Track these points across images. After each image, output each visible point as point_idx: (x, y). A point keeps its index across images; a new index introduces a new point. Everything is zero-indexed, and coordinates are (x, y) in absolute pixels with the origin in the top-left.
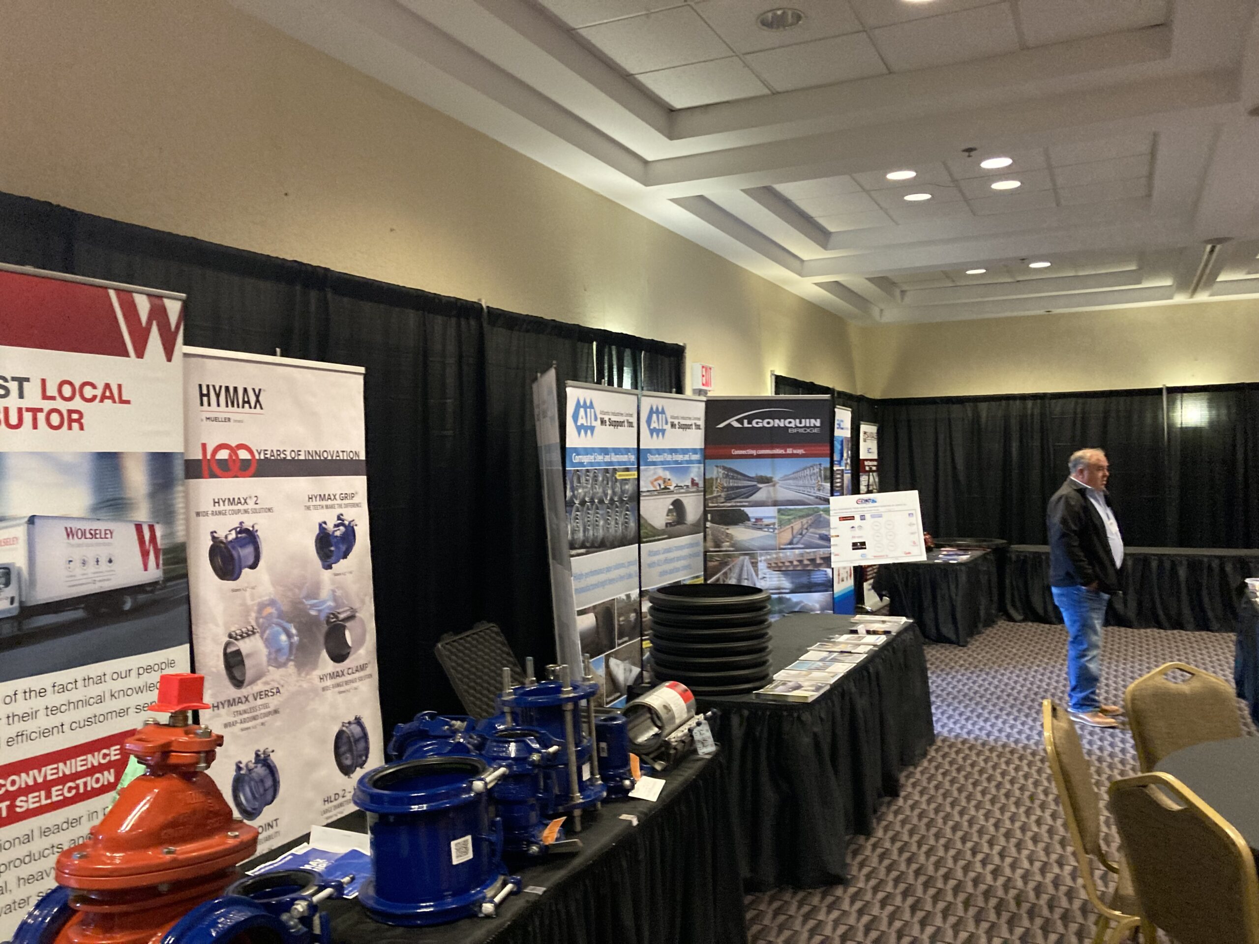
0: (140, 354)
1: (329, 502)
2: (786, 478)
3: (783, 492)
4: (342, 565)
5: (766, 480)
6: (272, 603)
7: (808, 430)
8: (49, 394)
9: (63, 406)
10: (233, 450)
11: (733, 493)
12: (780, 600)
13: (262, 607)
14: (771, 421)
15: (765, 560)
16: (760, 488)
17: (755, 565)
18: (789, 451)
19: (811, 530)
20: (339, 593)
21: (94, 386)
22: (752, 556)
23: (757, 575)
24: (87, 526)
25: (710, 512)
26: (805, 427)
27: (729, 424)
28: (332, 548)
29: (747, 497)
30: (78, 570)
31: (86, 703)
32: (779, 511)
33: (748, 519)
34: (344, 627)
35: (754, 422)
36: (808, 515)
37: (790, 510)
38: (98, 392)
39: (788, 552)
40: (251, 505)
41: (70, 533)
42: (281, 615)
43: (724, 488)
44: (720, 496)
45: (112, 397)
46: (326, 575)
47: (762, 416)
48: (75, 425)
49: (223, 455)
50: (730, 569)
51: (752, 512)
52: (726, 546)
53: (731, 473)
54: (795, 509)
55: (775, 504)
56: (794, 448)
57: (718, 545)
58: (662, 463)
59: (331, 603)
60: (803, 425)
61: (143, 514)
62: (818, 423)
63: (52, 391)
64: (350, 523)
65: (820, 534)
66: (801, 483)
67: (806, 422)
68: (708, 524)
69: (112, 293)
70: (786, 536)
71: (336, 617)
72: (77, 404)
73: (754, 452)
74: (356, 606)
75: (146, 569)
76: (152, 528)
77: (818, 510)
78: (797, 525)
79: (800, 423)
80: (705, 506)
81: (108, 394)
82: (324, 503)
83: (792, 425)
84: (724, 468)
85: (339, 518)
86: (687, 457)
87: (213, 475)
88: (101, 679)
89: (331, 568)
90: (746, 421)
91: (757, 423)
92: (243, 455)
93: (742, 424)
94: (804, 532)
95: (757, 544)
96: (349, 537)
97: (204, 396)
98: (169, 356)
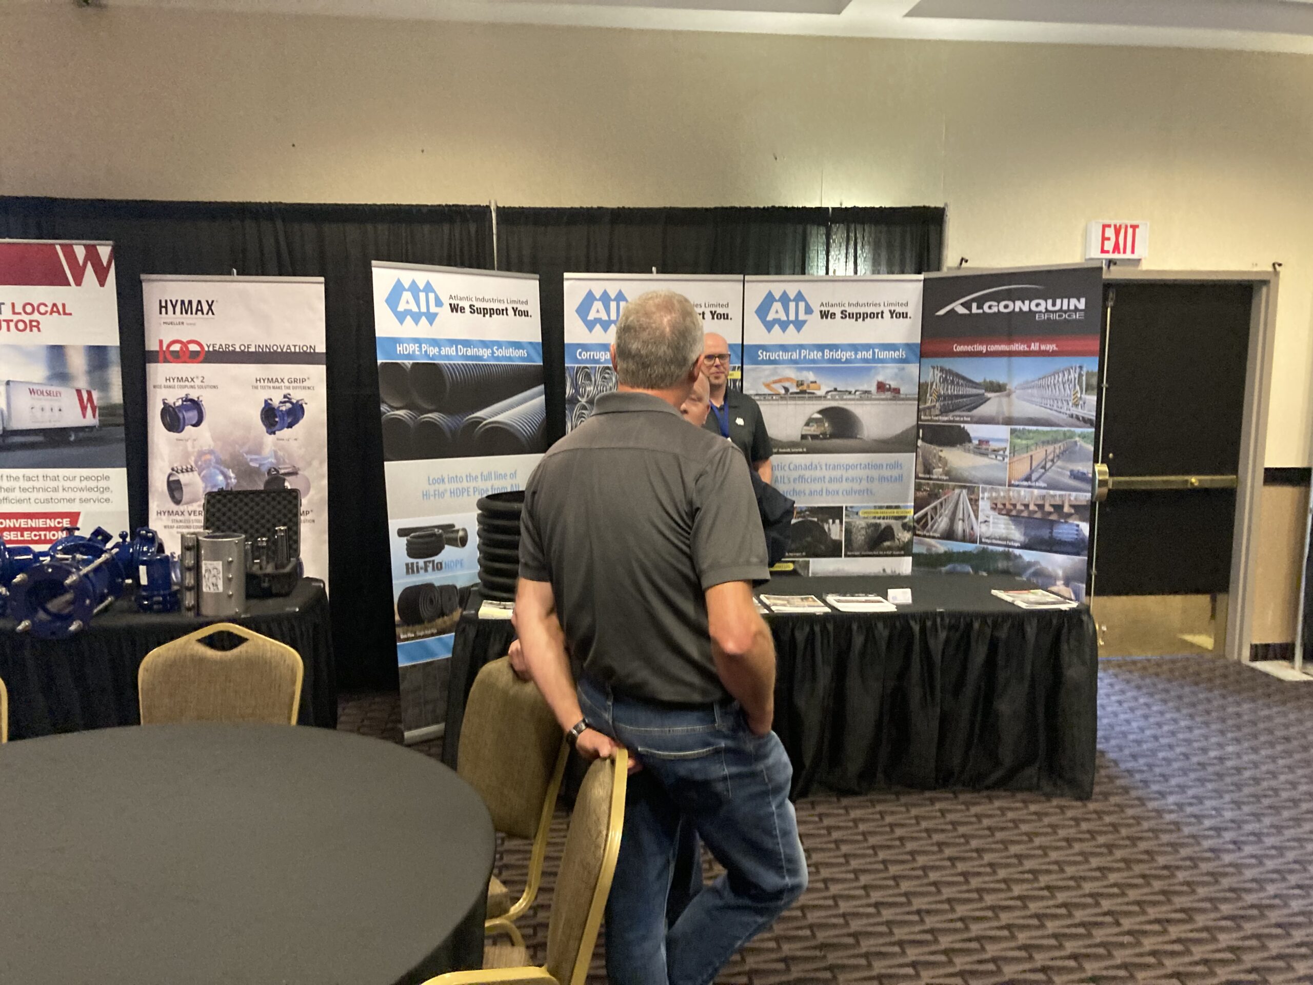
0: (78, 283)
1: (277, 384)
2: (1025, 386)
3: (1023, 407)
4: (286, 433)
5: (998, 388)
6: (211, 452)
7: (1065, 316)
8: (16, 311)
9: (27, 318)
10: (184, 345)
11: (951, 404)
12: (1007, 556)
13: (201, 454)
14: (1011, 304)
15: (988, 498)
16: (989, 399)
17: (974, 502)
18: (1034, 347)
19: (1059, 463)
20: (280, 453)
21: (46, 306)
22: (971, 490)
23: (977, 517)
24: (44, 388)
25: (923, 427)
26: (1061, 310)
27: (953, 311)
28: (277, 419)
29: (970, 410)
30: (38, 413)
31: (46, 490)
32: (1013, 432)
33: (970, 441)
34: (284, 480)
35: (986, 307)
36: (1055, 441)
37: (1029, 431)
38: (49, 309)
39: (1023, 491)
40: (197, 382)
41: (32, 392)
42: (219, 462)
43: (939, 396)
44: (934, 406)
45: (58, 312)
46: (271, 438)
47: (997, 297)
48: (35, 329)
49: (176, 347)
50: (941, 504)
51: (976, 431)
52: (938, 472)
53: (951, 377)
54: (1037, 431)
55: (1008, 421)
56: (1042, 341)
57: (928, 470)
58: (795, 362)
59: (273, 461)
60: (1058, 307)
61: (82, 383)
62: (1082, 305)
63: (19, 309)
64: (298, 402)
65: (1072, 471)
66: (1048, 393)
67: (1063, 304)
68: (920, 443)
69: (58, 248)
70: (1022, 469)
71: (278, 472)
72: (36, 316)
73: (983, 348)
74: (300, 465)
75: (84, 416)
76: (89, 393)
77: (1072, 435)
78: (1039, 454)
79: (1054, 305)
80: (919, 418)
81: (55, 309)
82: (271, 385)
83: (1042, 308)
84: (942, 370)
85: (285, 397)
86: (869, 355)
87: (166, 361)
88: (56, 478)
89: (274, 433)
90: (974, 305)
91: (990, 307)
92: (193, 347)
93: (970, 309)
94: (1049, 464)
95: (978, 474)
96: (296, 412)
97: (163, 307)
98: (102, 283)
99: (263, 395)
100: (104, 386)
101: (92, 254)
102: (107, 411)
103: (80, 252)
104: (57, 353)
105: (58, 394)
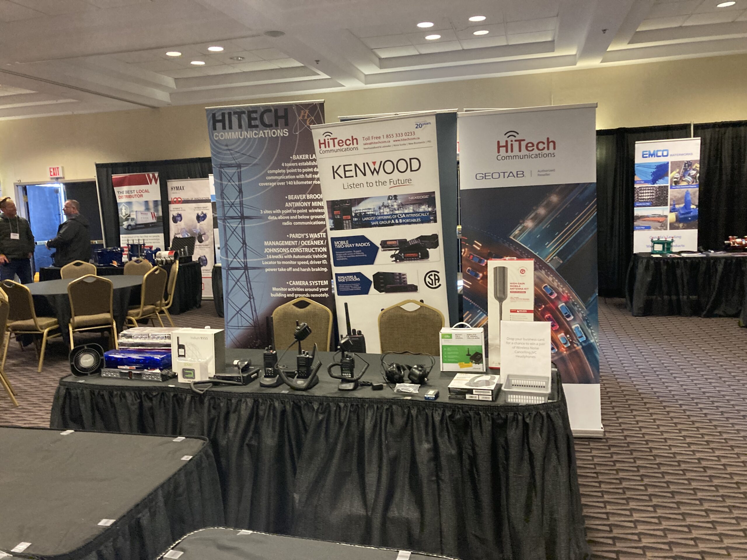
0: (151, 183)
4: (202, 223)
6: (184, 229)
9: (140, 194)
13: (182, 229)
20: (201, 228)
21: (144, 190)
24: (144, 212)
28: (200, 219)
30: (143, 219)
40: (180, 209)
42: (186, 231)
45: (147, 192)
46: (198, 224)
48: (142, 197)
49: (175, 200)
59: (199, 230)
61: (152, 211)
63: (138, 191)
64: (205, 213)
69: (146, 175)
71: (201, 233)
72: (142, 193)
74: (206, 231)
75: (153, 220)
76: (154, 213)
82: (198, 209)
85: (202, 212)
89: (200, 223)
92: (179, 199)
96: (205, 216)
97: (172, 189)
98: (156, 183)
99: (197, 212)
100: (157, 211)
101: (154, 176)
102: (158, 218)
103: (151, 175)
104: (147, 202)
105: (147, 214)
